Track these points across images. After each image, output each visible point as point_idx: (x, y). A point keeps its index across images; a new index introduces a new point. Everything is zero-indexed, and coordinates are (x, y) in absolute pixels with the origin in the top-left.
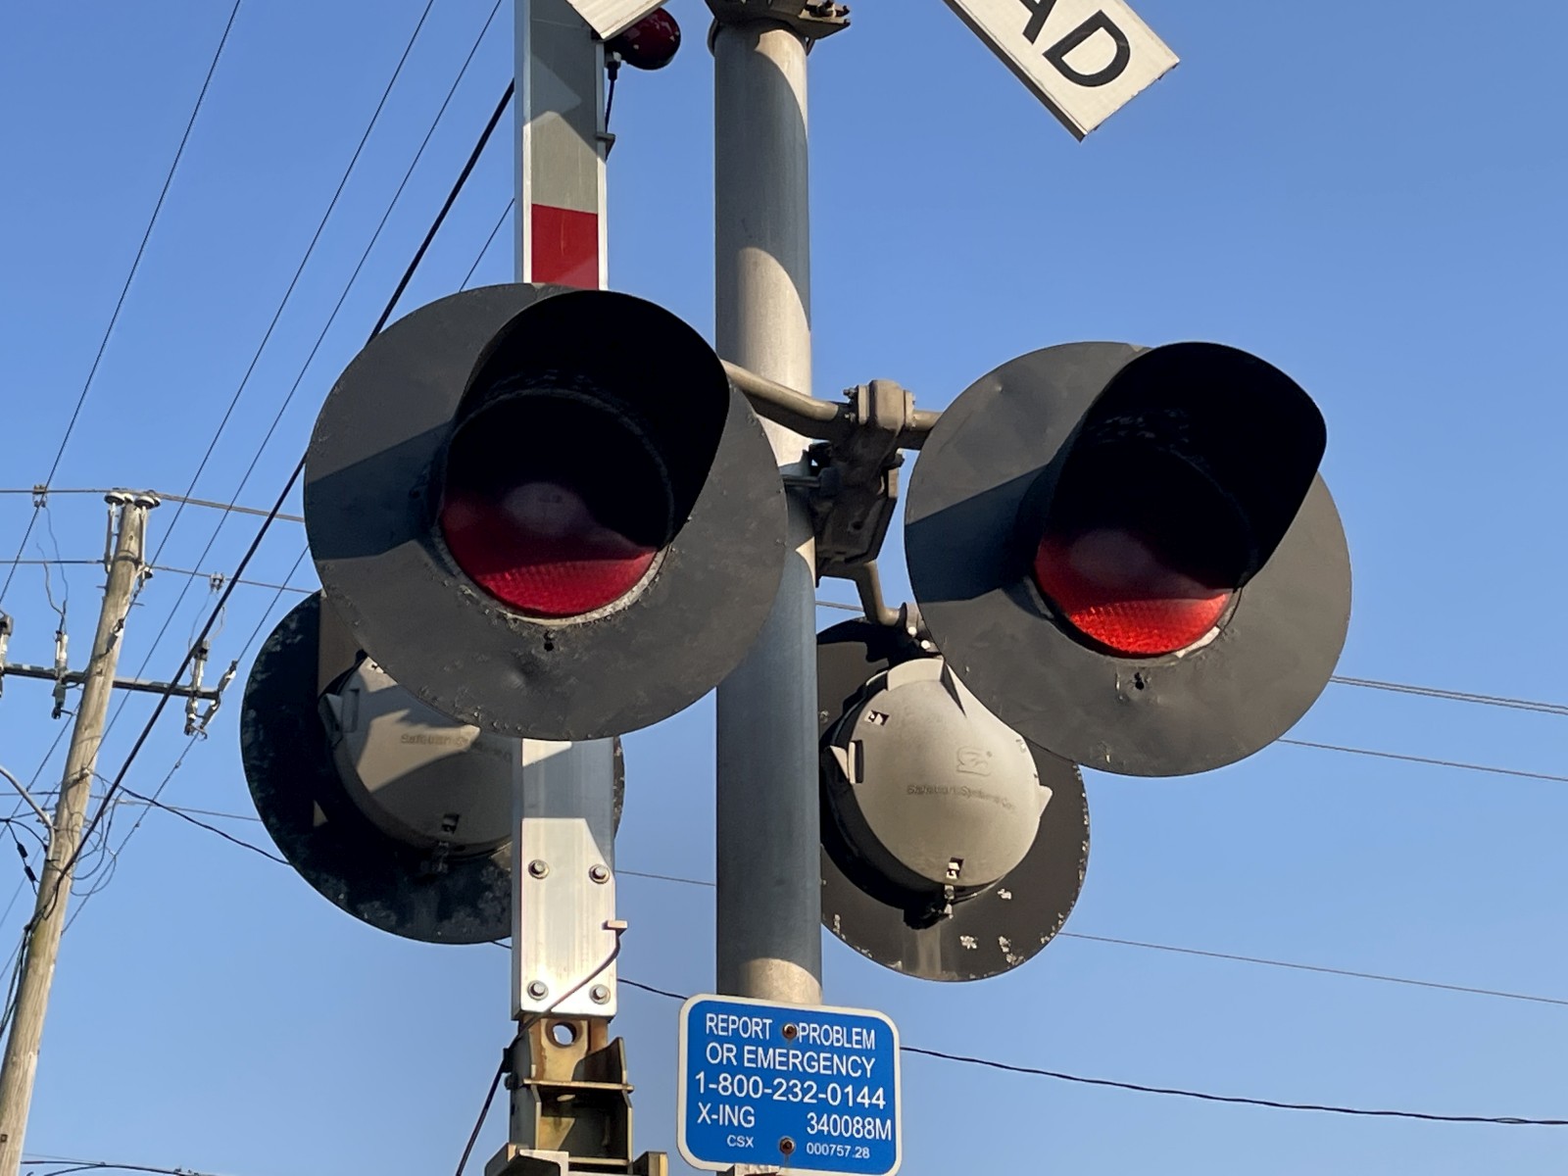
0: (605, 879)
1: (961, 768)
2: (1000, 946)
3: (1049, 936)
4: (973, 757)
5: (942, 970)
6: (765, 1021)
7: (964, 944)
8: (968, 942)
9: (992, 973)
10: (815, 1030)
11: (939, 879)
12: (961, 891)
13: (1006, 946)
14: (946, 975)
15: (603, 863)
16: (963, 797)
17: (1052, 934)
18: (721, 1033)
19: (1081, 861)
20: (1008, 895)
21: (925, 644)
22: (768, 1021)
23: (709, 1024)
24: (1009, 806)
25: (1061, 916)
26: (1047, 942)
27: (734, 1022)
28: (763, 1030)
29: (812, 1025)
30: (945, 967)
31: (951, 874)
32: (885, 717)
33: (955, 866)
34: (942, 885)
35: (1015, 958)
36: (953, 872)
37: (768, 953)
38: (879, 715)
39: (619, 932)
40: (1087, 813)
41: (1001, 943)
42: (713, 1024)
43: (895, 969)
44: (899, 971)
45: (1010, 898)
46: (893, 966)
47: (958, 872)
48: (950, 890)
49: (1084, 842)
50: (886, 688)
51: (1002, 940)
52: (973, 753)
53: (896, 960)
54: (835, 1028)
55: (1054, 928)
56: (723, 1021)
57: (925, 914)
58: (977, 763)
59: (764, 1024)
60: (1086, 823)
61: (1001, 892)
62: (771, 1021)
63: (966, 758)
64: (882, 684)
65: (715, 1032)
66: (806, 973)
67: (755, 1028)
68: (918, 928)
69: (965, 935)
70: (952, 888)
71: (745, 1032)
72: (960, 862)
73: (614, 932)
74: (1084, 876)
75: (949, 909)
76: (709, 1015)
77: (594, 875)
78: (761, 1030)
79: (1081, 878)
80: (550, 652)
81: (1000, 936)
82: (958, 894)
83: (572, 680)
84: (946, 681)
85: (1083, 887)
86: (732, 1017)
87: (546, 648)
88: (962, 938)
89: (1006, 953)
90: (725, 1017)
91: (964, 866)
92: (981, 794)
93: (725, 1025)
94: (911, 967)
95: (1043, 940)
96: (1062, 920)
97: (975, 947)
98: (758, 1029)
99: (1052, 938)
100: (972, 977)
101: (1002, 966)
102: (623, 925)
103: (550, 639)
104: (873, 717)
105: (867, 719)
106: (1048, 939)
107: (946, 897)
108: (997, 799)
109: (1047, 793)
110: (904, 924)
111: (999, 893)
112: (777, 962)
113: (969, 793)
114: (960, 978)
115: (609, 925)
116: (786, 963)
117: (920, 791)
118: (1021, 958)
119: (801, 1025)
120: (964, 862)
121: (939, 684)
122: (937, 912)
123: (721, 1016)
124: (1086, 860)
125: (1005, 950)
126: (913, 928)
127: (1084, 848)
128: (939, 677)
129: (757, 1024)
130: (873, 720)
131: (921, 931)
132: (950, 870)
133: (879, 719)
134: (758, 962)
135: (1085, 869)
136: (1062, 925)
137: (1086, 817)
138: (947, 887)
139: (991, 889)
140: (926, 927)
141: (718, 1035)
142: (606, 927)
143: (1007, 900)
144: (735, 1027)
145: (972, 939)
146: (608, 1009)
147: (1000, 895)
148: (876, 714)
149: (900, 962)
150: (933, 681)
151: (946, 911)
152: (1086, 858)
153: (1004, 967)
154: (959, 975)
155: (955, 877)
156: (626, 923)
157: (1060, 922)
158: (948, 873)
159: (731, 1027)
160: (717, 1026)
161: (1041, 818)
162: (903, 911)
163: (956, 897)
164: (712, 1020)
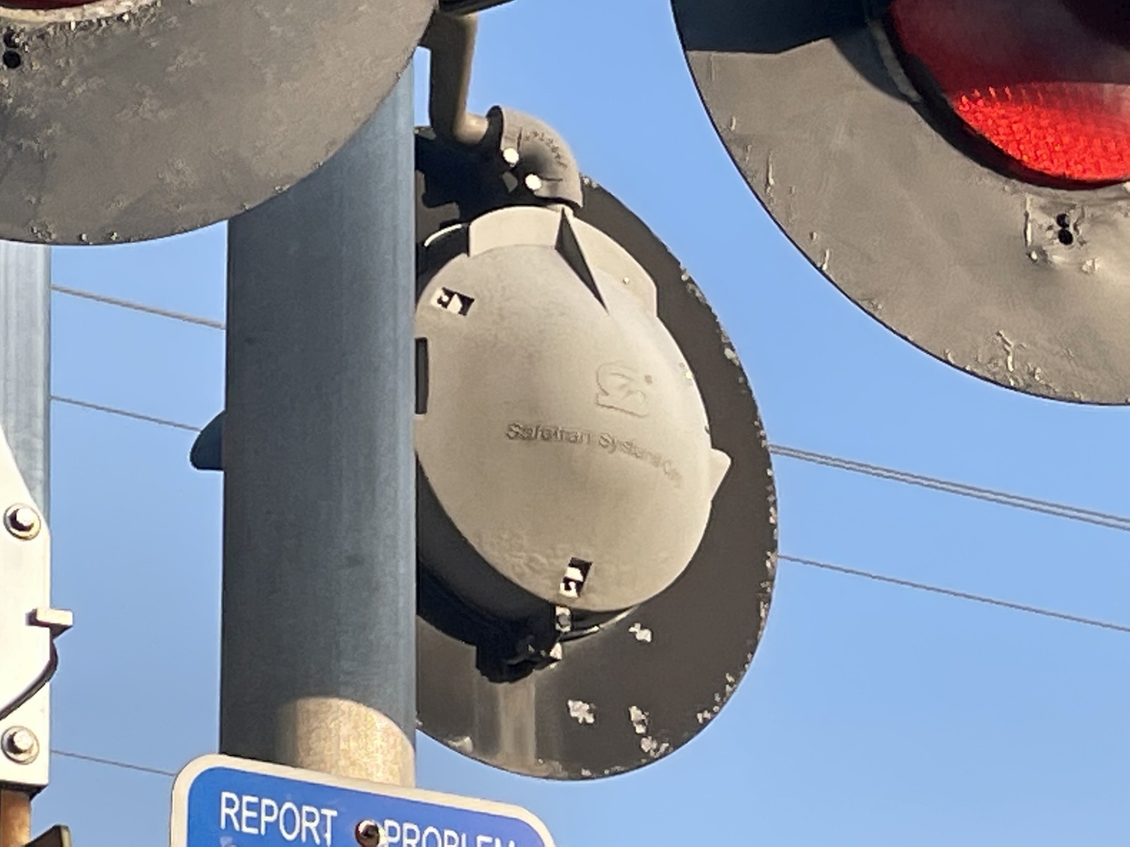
0: (32, 532)
1: (603, 399)
2: (632, 722)
3: (710, 711)
4: (623, 381)
5: (538, 758)
6: (324, 811)
7: (573, 714)
8: (580, 711)
9: (618, 768)
10: (411, 834)
11: (548, 595)
12: (581, 618)
13: (642, 722)
14: (543, 767)
15: (29, 501)
16: (600, 450)
17: (716, 708)
18: (246, 829)
19: (763, 585)
20: (645, 635)
21: (533, 182)
22: (330, 813)
23: (225, 810)
24: (674, 475)
25: (730, 679)
26: (706, 722)
27: (269, 811)
28: (321, 829)
29: (407, 826)
30: (543, 752)
31: (568, 588)
32: (466, 302)
33: (575, 574)
34: (553, 606)
35: (655, 745)
36: (572, 585)
37: (329, 689)
38: (455, 298)
39: (56, 630)
40: (775, 503)
41: (633, 718)
42: (232, 812)
43: (460, 751)
44: (466, 755)
45: (649, 639)
46: (456, 744)
47: (579, 585)
48: (563, 614)
49: (769, 553)
50: (467, 251)
51: (635, 713)
52: (623, 376)
53: (462, 734)
54: (448, 833)
55: (718, 699)
56: (250, 806)
57: (515, 655)
58: (630, 392)
59: (323, 817)
60: (772, 520)
61: (636, 628)
62: (335, 813)
63: (612, 382)
64: (460, 244)
65: (237, 826)
66: (396, 729)
67: (306, 824)
68: (501, 681)
69: (576, 699)
70: (567, 612)
71: (290, 830)
72: (584, 567)
73: (47, 630)
74: (767, 610)
75: (557, 651)
76: (225, 795)
77: (13, 522)
78: (317, 828)
79: (763, 614)
80: (13, 72)
81: (631, 706)
82: (575, 624)
83: (55, 129)
84: (567, 247)
85: (765, 631)
86: (266, 802)
87: (5, 61)
88: (570, 703)
89: (642, 736)
90: (254, 800)
91: (591, 573)
92: (630, 447)
93: (254, 814)
94: (487, 746)
95: (700, 716)
96: (731, 684)
97: (590, 720)
98: (313, 826)
99: (715, 714)
100: (586, 773)
101: (634, 759)
102: (64, 618)
103: (16, 46)
104: (445, 299)
105: (434, 302)
106: (707, 715)
107: (558, 627)
108: (657, 461)
109: (724, 461)
110: (477, 672)
111: (632, 630)
112: (345, 705)
113: (611, 445)
114: (565, 774)
115: (40, 618)
116: (363, 709)
117: (525, 435)
118: (665, 745)
119: (389, 823)
120: (592, 568)
121: (555, 252)
122: (538, 654)
123: (246, 799)
124: (772, 586)
125: (640, 729)
126: (492, 680)
127: (768, 564)
128: (554, 242)
129: (310, 817)
130: (445, 305)
131: (505, 684)
132: (567, 581)
133: (456, 304)
134: (312, 704)
135: (769, 601)
136: (732, 692)
137: (772, 510)
138: (559, 611)
139: (622, 620)
140: (513, 680)
141: (241, 832)
142: (33, 620)
143: (643, 642)
144: (272, 819)
145: (587, 707)
146: (33, 773)
147: (634, 634)
148: (450, 294)
149: (467, 740)
150: (545, 247)
151: (552, 654)
152: (772, 580)
153: (636, 759)
154: (565, 769)
155: (573, 593)
156: (69, 614)
157: (728, 688)
158: (562, 586)
159: (264, 818)
160: (239, 815)
161: (713, 502)
162: (473, 649)
163: (573, 629)
164: (230, 803)
